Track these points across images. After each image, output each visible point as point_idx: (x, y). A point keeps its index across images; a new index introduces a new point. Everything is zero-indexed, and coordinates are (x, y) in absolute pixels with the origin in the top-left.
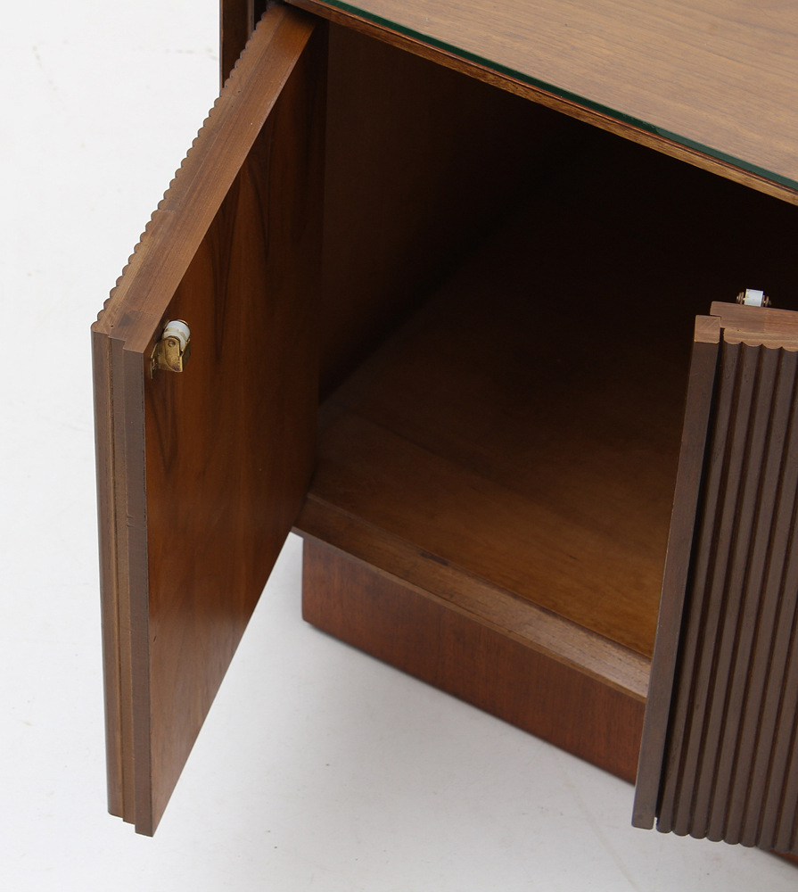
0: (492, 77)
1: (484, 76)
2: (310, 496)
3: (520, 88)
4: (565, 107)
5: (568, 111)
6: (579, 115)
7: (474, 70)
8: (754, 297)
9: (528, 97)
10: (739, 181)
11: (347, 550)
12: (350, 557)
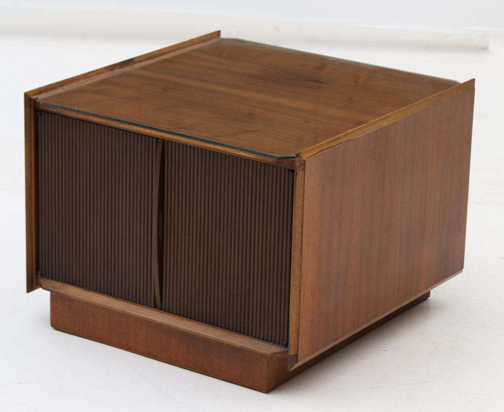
1: (89, 118)
7: (87, 116)
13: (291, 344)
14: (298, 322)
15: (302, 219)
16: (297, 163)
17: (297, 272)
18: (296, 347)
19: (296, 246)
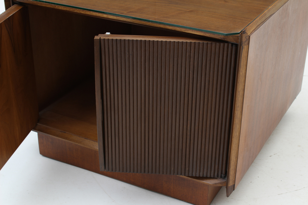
0: (57, 7)
1: (55, 7)
2: (38, 124)
3: (63, 8)
4: (71, 9)
5: (72, 10)
6: (74, 10)
7: (54, 6)
8: (108, 33)
9: (64, 9)
10: (106, 17)
11: (45, 133)
12: (46, 134)
13: (230, 178)
14: (236, 163)
15: (244, 84)
16: (244, 39)
17: (238, 126)
18: (234, 180)
19: (238, 107)
